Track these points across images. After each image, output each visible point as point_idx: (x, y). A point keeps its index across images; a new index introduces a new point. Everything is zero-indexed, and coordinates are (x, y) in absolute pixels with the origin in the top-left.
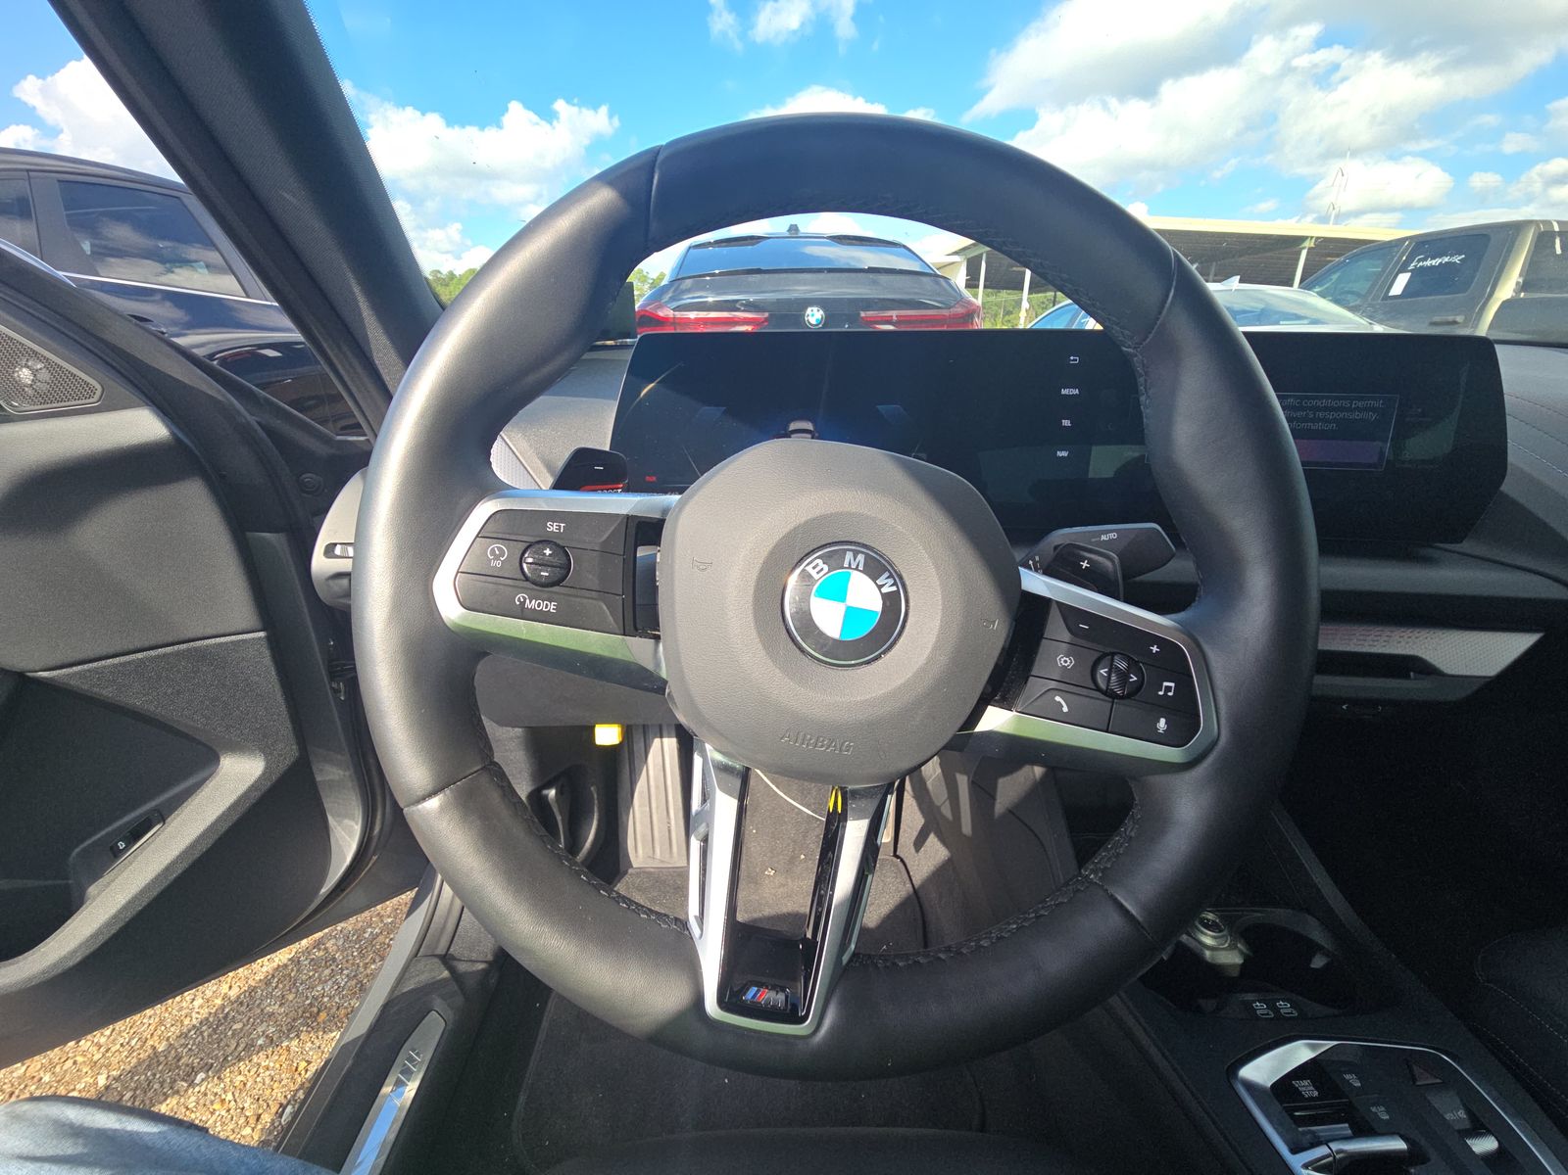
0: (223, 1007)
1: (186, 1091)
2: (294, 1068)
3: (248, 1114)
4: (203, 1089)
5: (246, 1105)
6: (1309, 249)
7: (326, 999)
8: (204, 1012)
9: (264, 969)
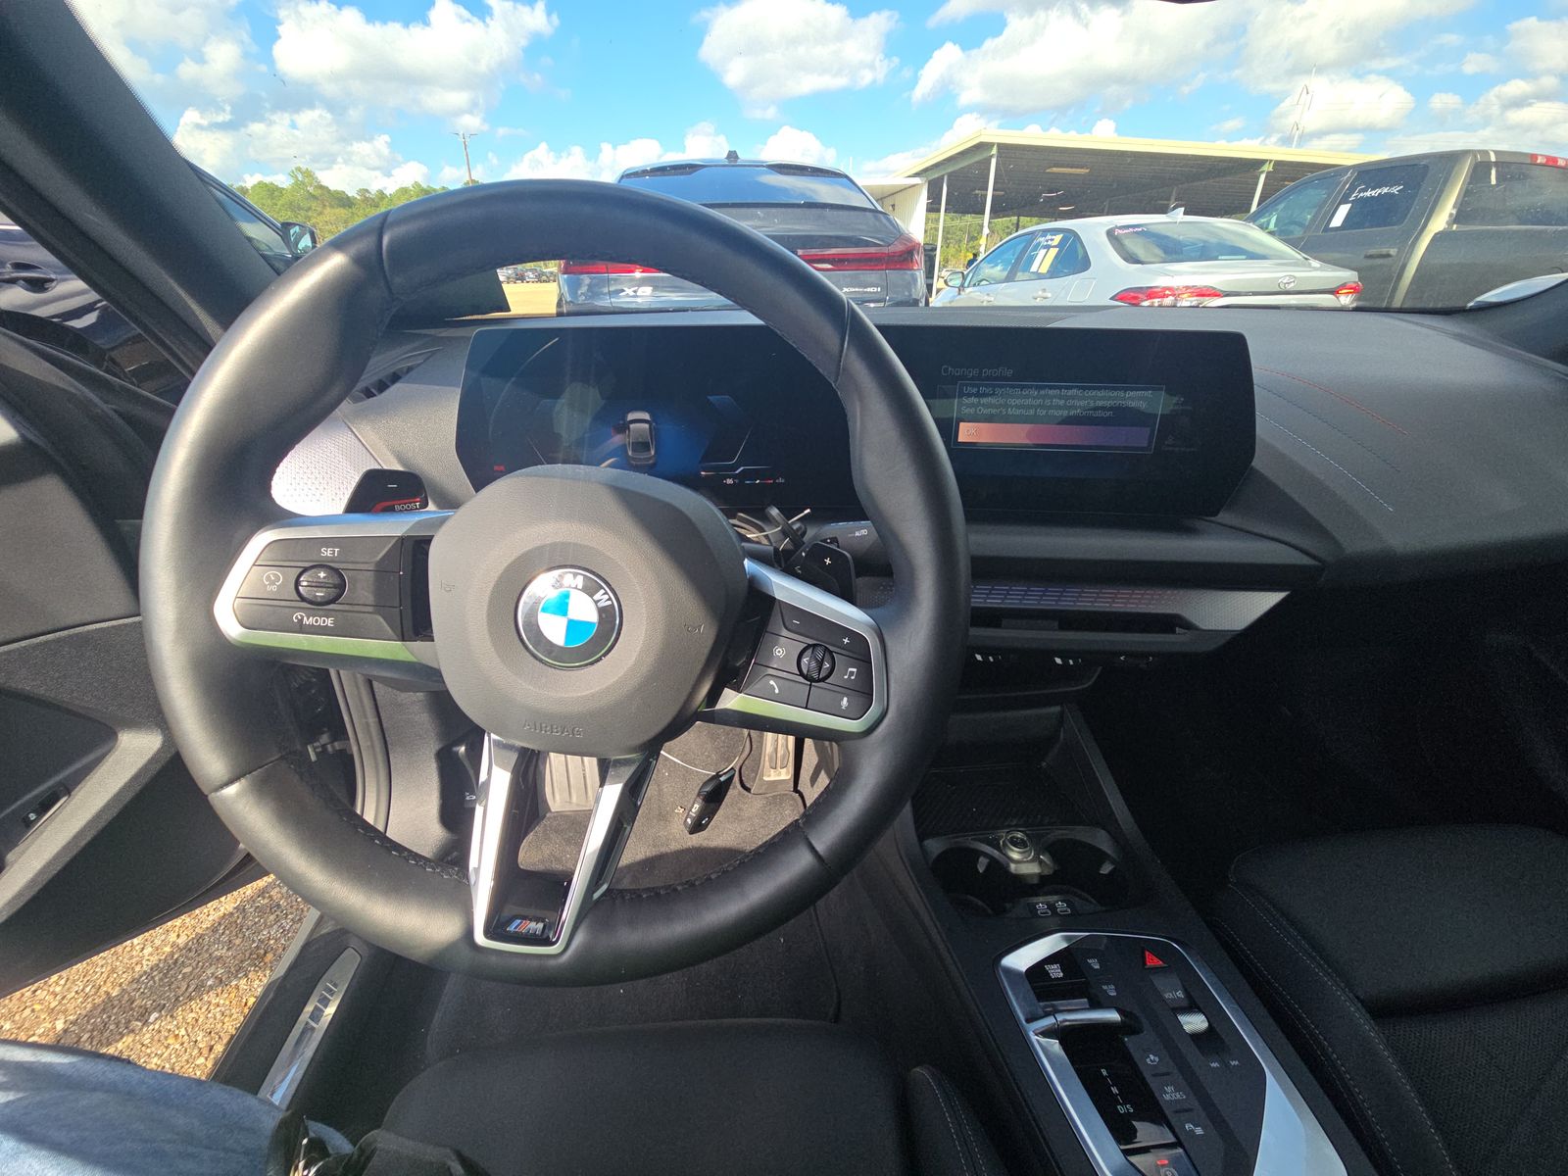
0: (172, 954)
1: (141, 1029)
2: (243, 1004)
3: (201, 1046)
4: (157, 1027)
5: (199, 1038)
6: (1268, 173)
7: (272, 942)
8: (154, 959)
9: (211, 918)
